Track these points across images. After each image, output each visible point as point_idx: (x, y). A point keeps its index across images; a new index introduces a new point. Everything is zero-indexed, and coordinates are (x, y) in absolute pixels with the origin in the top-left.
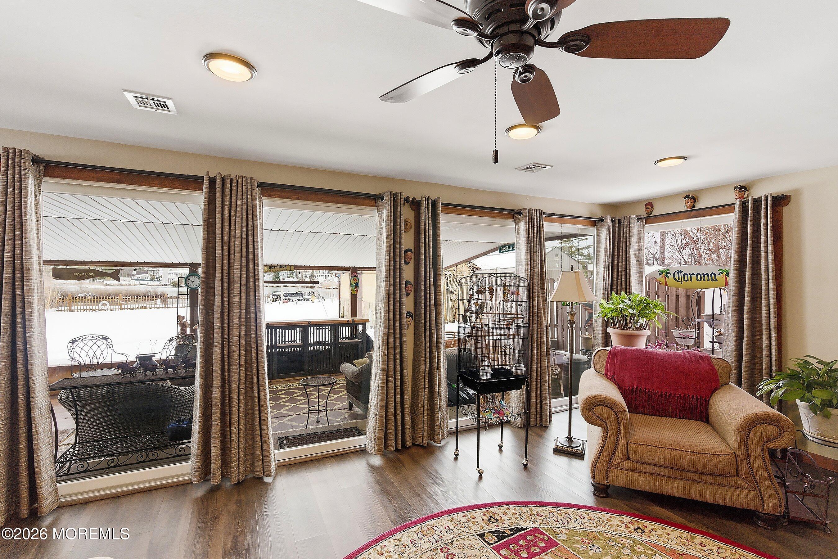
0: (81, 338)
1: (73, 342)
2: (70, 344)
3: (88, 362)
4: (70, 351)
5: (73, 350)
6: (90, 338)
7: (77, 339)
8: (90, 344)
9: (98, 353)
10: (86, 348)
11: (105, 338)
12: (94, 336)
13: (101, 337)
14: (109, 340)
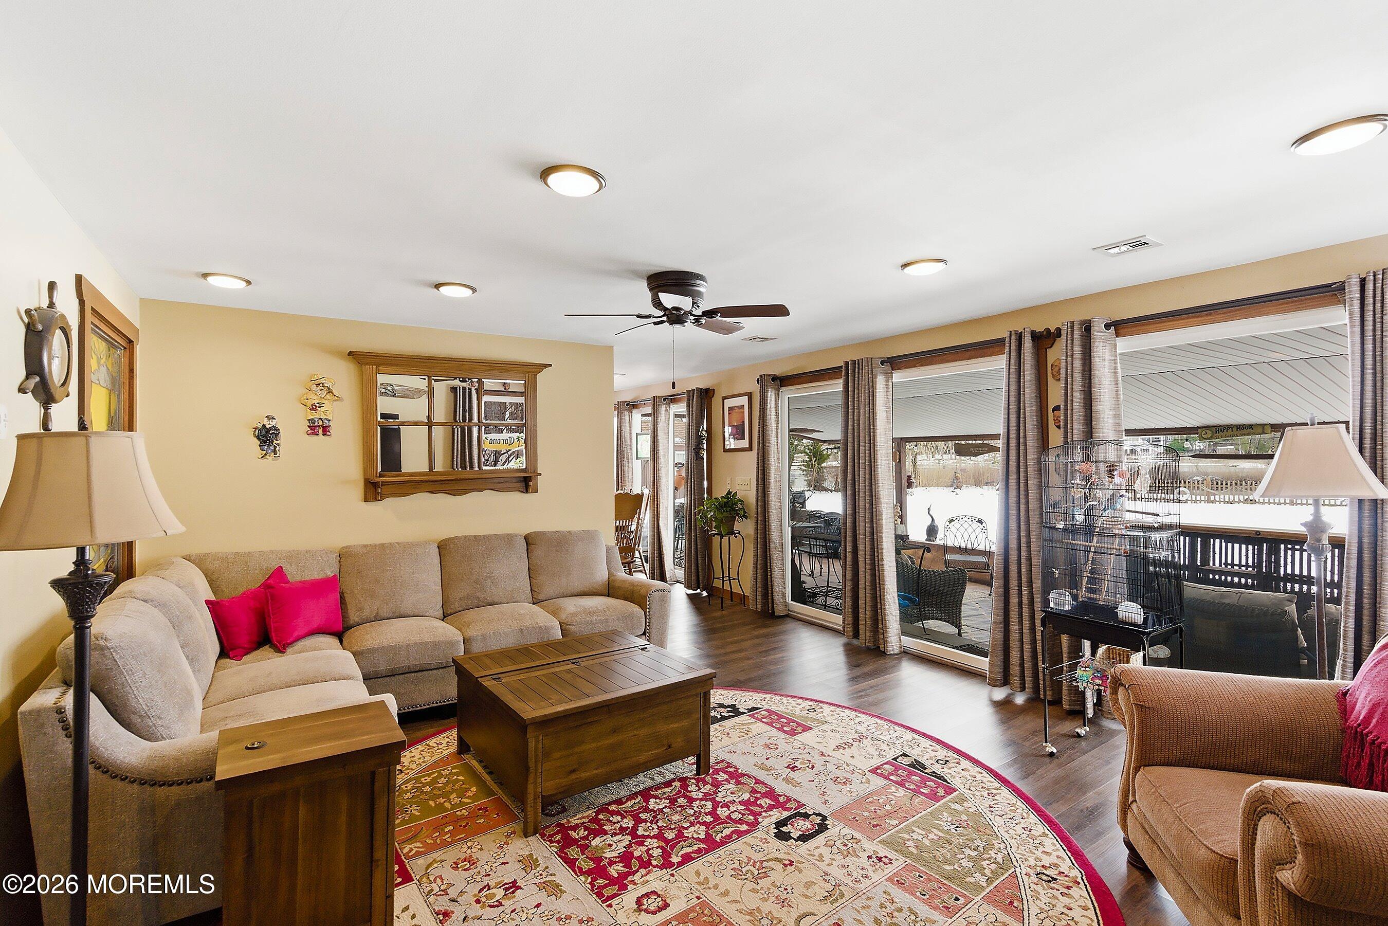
0: (959, 518)
1: (951, 521)
2: (948, 523)
3: (963, 546)
4: (946, 529)
5: (949, 530)
6: (966, 519)
7: (954, 519)
8: (966, 525)
9: (973, 537)
10: (962, 530)
11: (980, 522)
12: (970, 518)
13: (977, 520)
14: (984, 524)
